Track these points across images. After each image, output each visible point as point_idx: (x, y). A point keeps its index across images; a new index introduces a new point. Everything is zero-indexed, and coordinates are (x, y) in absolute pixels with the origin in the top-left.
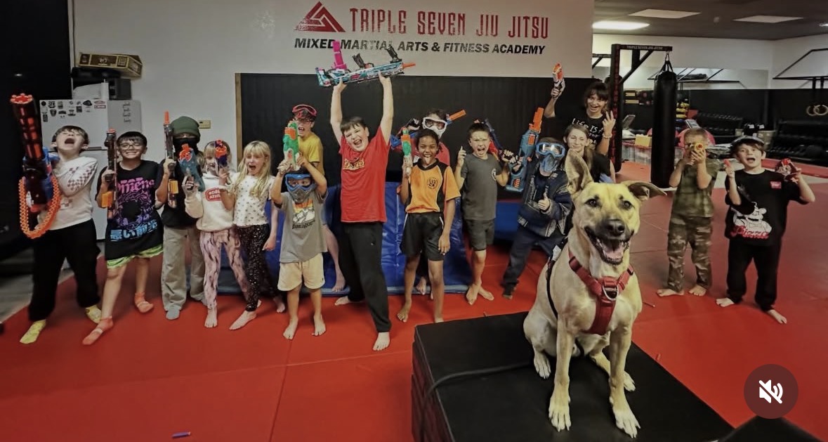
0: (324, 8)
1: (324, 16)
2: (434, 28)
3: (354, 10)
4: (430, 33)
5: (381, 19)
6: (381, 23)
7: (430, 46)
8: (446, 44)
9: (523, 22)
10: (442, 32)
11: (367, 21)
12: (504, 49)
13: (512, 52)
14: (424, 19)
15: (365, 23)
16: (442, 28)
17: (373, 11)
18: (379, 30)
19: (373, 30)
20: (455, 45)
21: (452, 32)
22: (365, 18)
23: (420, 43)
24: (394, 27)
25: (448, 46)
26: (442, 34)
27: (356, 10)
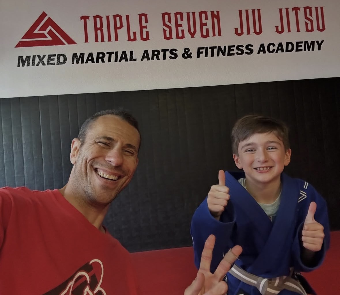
0: (49, 18)
1: (50, 27)
2: (183, 31)
3: (85, 18)
4: (178, 37)
5: (118, 25)
6: (118, 31)
7: (180, 53)
8: (199, 49)
9: (292, 14)
10: (193, 35)
11: (101, 29)
12: (272, 48)
13: (283, 51)
14: (170, 21)
15: (99, 32)
16: (192, 31)
17: (108, 17)
18: (117, 39)
19: (110, 40)
20: (210, 48)
21: (205, 34)
22: (98, 26)
23: (168, 50)
24: (135, 33)
25: (201, 51)
26: (194, 37)
27: (88, 18)
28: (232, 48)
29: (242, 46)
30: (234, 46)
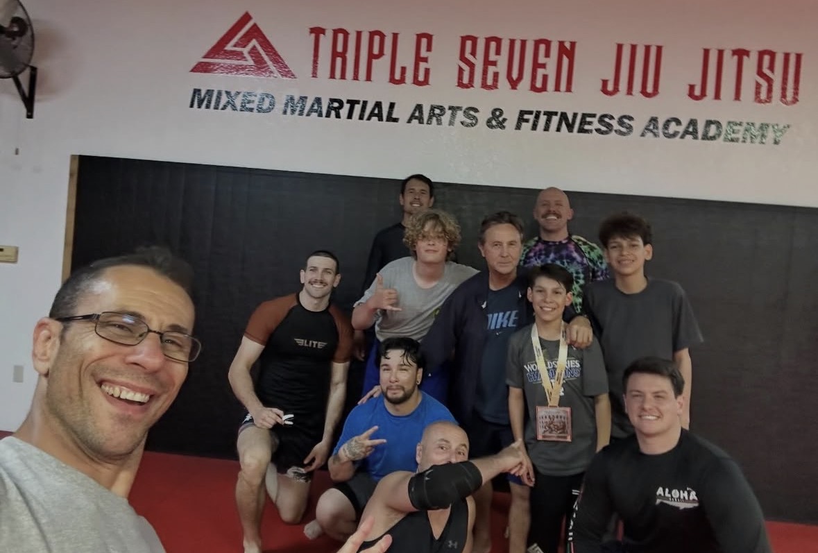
0: (255, 25)
1: (254, 42)
2: (496, 75)
3: (317, 31)
4: (484, 85)
5: (376, 51)
6: (374, 61)
7: (484, 116)
8: (522, 113)
9: (730, 63)
10: (514, 84)
11: (343, 55)
12: (673, 127)
14: (473, 53)
15: (339, 60)
16: (515, 75)
17: (359, 34)
18: (369, 78)
19: (356, 78)
20: (544, 114)
21: (539, 84)
22: (340, 49)
23: (460, 108)
24: (404, 70)
25: (526, 117)
26: (516, 89)
27: (323, 31)
28: (588, 119)
29: (612, 118)
30: (594, 116)
